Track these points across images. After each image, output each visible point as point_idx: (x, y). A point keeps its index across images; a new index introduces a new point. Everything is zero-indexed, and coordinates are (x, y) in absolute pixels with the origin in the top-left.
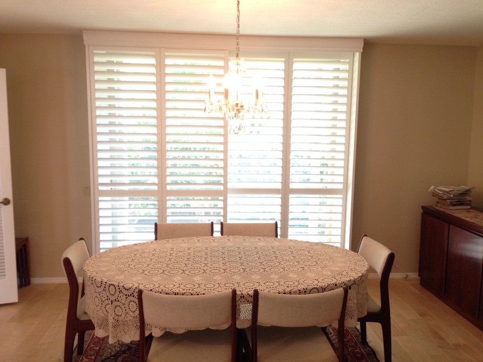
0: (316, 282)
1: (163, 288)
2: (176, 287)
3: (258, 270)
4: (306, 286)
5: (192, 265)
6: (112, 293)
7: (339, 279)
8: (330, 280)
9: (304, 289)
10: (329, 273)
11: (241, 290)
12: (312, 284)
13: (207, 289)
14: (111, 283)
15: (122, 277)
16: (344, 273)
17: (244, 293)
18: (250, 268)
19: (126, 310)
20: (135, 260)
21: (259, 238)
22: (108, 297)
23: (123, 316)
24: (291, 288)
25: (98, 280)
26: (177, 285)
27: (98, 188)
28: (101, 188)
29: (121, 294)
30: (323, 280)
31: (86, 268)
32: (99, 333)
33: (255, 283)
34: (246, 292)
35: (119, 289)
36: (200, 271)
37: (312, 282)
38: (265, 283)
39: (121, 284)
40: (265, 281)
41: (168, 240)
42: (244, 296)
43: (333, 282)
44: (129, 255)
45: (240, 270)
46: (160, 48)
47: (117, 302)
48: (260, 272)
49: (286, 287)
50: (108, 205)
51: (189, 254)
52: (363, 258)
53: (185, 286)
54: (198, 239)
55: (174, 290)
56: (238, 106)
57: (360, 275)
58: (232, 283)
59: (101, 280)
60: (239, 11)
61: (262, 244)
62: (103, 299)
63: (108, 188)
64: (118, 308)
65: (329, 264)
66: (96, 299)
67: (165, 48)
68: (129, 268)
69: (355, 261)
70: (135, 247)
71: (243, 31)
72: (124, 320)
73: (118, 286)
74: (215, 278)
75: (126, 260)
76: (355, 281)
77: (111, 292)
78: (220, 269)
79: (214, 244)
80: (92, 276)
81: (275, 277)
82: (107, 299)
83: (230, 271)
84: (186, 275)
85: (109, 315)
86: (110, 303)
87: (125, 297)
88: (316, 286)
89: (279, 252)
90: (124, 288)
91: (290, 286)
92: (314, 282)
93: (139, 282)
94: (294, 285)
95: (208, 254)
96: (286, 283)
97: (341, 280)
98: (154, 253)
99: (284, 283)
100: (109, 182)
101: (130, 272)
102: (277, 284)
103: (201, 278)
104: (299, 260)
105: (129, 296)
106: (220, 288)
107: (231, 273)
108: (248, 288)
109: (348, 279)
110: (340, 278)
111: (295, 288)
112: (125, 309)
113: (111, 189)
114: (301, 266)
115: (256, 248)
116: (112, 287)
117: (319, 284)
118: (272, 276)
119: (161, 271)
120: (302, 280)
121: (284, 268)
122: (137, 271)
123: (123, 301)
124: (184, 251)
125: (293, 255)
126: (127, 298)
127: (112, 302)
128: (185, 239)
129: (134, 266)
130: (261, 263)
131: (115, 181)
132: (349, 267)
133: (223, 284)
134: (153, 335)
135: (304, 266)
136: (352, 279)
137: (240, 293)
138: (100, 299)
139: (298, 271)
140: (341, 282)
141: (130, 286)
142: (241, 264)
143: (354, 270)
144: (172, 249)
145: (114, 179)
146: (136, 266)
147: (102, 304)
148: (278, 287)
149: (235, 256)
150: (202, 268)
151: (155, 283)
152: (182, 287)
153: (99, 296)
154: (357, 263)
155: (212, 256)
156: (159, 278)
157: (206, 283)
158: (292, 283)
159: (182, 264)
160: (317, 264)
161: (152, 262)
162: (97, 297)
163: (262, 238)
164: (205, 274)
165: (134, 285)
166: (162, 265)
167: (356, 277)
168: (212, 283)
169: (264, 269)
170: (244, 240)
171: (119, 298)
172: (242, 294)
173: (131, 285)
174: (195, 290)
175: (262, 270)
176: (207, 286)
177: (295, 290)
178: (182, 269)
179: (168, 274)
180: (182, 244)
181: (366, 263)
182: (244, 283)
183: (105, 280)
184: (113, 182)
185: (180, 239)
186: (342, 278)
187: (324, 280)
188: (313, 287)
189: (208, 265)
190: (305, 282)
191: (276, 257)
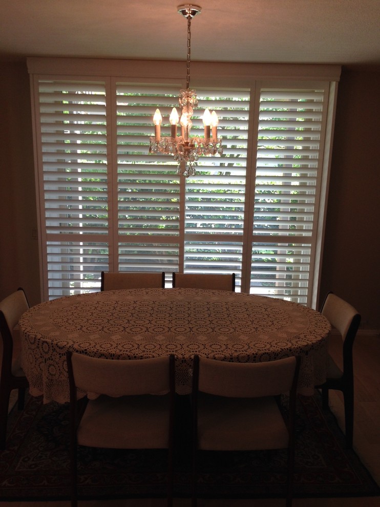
0: (268, 346)
1: (99, 348)
2: (113, 347)
3: (206, 330)
4: (257, 351)
5: (134, 322)
6: (46, 351)
7: (295, 343)
8: (285, 344)
9: (253, 354)
10: (285, 336)
11: (183, 353)
12: (264, 349)
13: (146, 350)
14: (45, 340)
15: (58, 333)
16: (302, 336)
17: (185, 356)
18: (197, 327)
19: (60, 370)
20: (75, 314)
21: (214, 291)
22: (41, 354)
23: (57, 376)
24: (239, 353)
25: (31, 336)
26: (115, 345)
27: (46, 232)
28: (48, 232)
29: (55, 353)
30: (276, 344)
31: (21, 322)
32: (34, 392)
33: (200, 345)
34: (188, 356)
35: (53, 347)
36: (142, 329)
37: (264, 346)
38: (211, 346)
39: (55, 342)
40: (211, 343)
41: (114, 291)
42: (185, 361)
43: (288, 347)
44: (70, 308)
45: (186, 330)
46: (110, 76)
47: (51, 361)
48: (208, 332)
49: (233, 352)
50: (57, 250)
51: (134, 308)
52: (326, 319)
53: (123, 347)
54: (147, 291)
55: (110, 351)
56: (188, 145)
57: (319, 338)
58: (175, 344)
59: (34, 336)
60: (190, 33)
61: (215, 298)
62: (37, 356)
63: (57, 232)
64: (52, 367)
65: (286, 325)
66: (30, 356)
67: (116, 77)
68: (67, 323)
69: (316, 322)
70: (78, 299)
71: (194, 57)
72: (58, 380)
73: (52, 344)
74: (157, 338)
75: (65, 314)
76: (312, 346)
77: (44, 349)
78: (164, 327)
79: (163, 298)
80: (26, 331)
81: (223, 338)
82: (41, 357)
83: (175, 330)
84: (126, 333)
85: (43, 374)
86: (44, 361)
87: (58, 356)
88: (267, 351)
89: (233, 309)
90: (58, 346)
91: (238, 350)
92: (266, 346)
93: (75, 340)
94: (243, 349)
95: (154, 309)
96: (235, 346)
97: (297, 345)
98: (96, 306)
99: (233, 346)
100: (59, 225)
101: (67, 328)
102: (224, 347)
103: (142, 338)
104: (254, 319)
105: (62, 354)
106: (160, 350)
107: (176, 332)
108: (192, 350)
109: (305, 344)
110: (297, 342)
111: (244, 352)
112: (59, 368)
113: (61, 232)
114: (254, 326)
115: (208, 303)
116: (45, 344)
117: (271, 349)
118: (220, 338)
119: (100, 328)
120: (253, 343)
121: (235, 329)
122: (74, 327)
123: (57, 360)
124: (129, 305)
125: (248, 312)
126: (60, 357)
127: (45, 360)
128: (133, 290)
129: (73, 321)
130: (211, 322)
131: (64, 224)
132: (308, 329)
133: (165, 345)
134: (88, 397)
135: (258, 326)
136: (310, 343)
137: (181, 356)
138: (33, 356)
139: (250, 332)
140: (296, 346)
141: (64, 345)
142: (189, 322)
143: (314, 332)
144: (117, 302)
145: (63, 222)
146: (75, 321)
147: (36, 361)
148: (225, 351)
149: (184, 312)
150: (145, 326)
151: (91, 342)
152: (120, 347)
153: (33, 353)
154: (318, 324)
155: (158, 312)
156: (97, 336)
157: (147, 344)
158: (241, 347)
159: (124, 320)
160: (273, 324)
161: (93, 317)
162: (31, 354)
163: (216, 291)
164: (147, 332)
165: (68, 344)
166: (103, 321)
167: (314, 342)
168: (153, 343)
169: (213, 329)
170: (197, 293)
171: (53, 356)
172: (184, 358)
173: (66, 343)
174: (132, 351)
175: (210, 330)
176: (146, 347)
177: (244, 355)
178: (123, 325)
179: (107, 331)
180: (129, 296)
181: (329, 325)
182: (188, 344)
183: (39, 336)
184: (62, 226)
185: (128, 290)
186: (299, 342)
187: (278, 344)
188: (263, 352)
189: (152, 322)
190: (256, 345)
191: (229, 315)
